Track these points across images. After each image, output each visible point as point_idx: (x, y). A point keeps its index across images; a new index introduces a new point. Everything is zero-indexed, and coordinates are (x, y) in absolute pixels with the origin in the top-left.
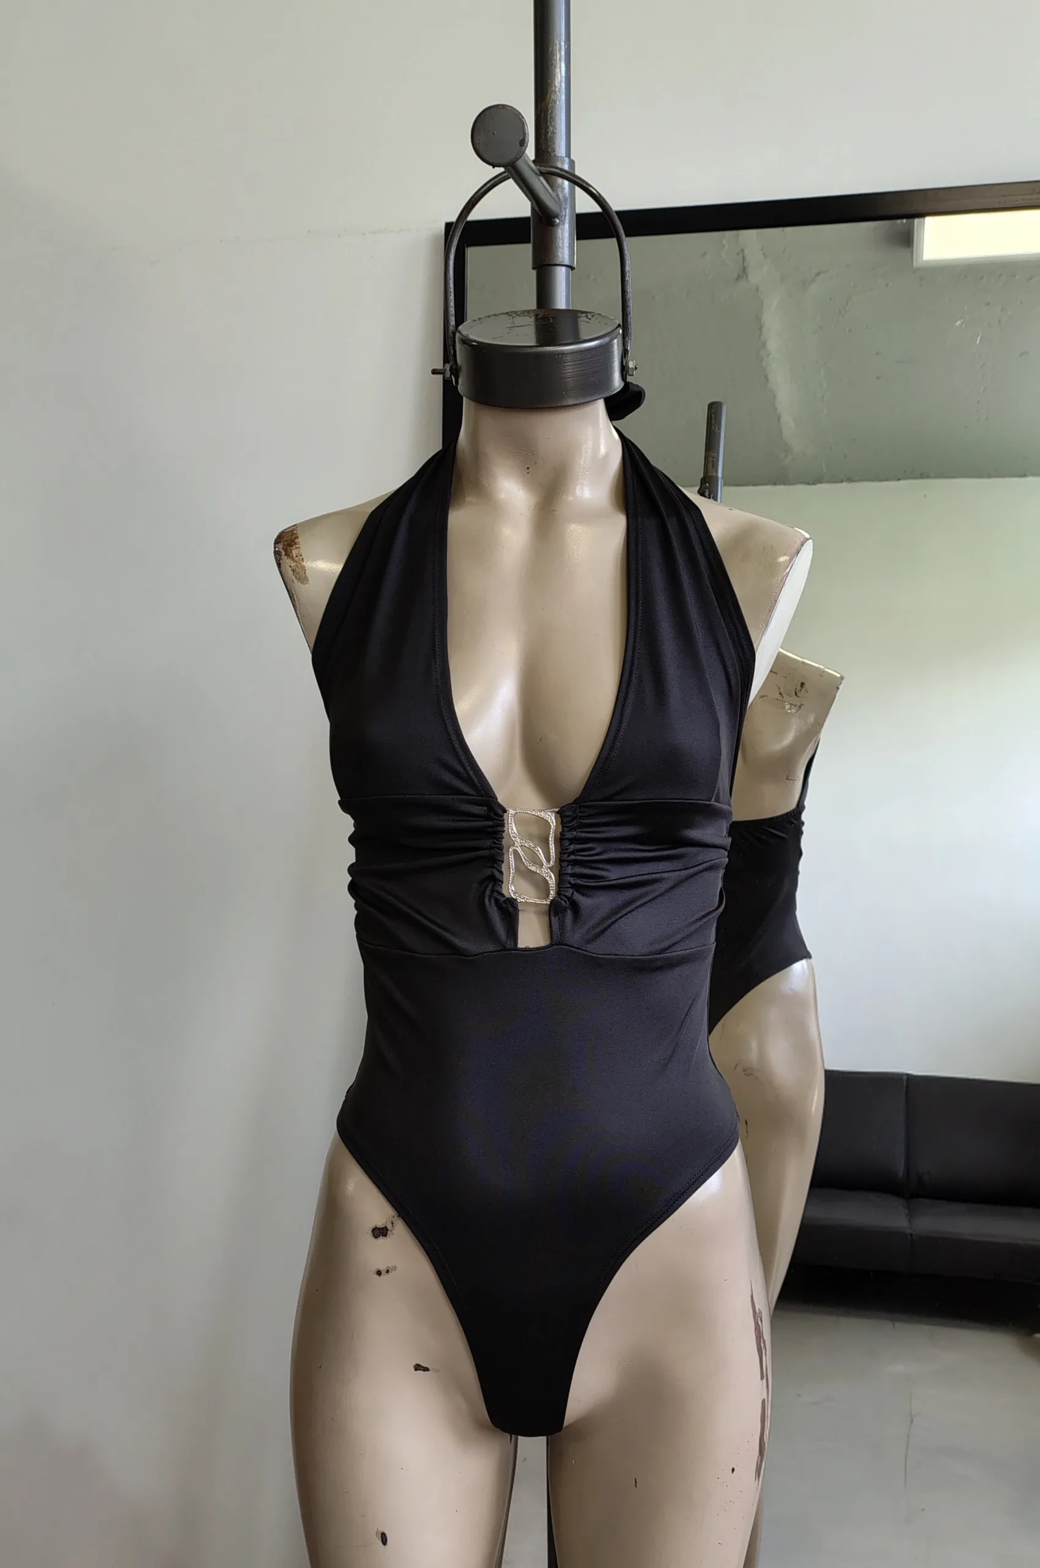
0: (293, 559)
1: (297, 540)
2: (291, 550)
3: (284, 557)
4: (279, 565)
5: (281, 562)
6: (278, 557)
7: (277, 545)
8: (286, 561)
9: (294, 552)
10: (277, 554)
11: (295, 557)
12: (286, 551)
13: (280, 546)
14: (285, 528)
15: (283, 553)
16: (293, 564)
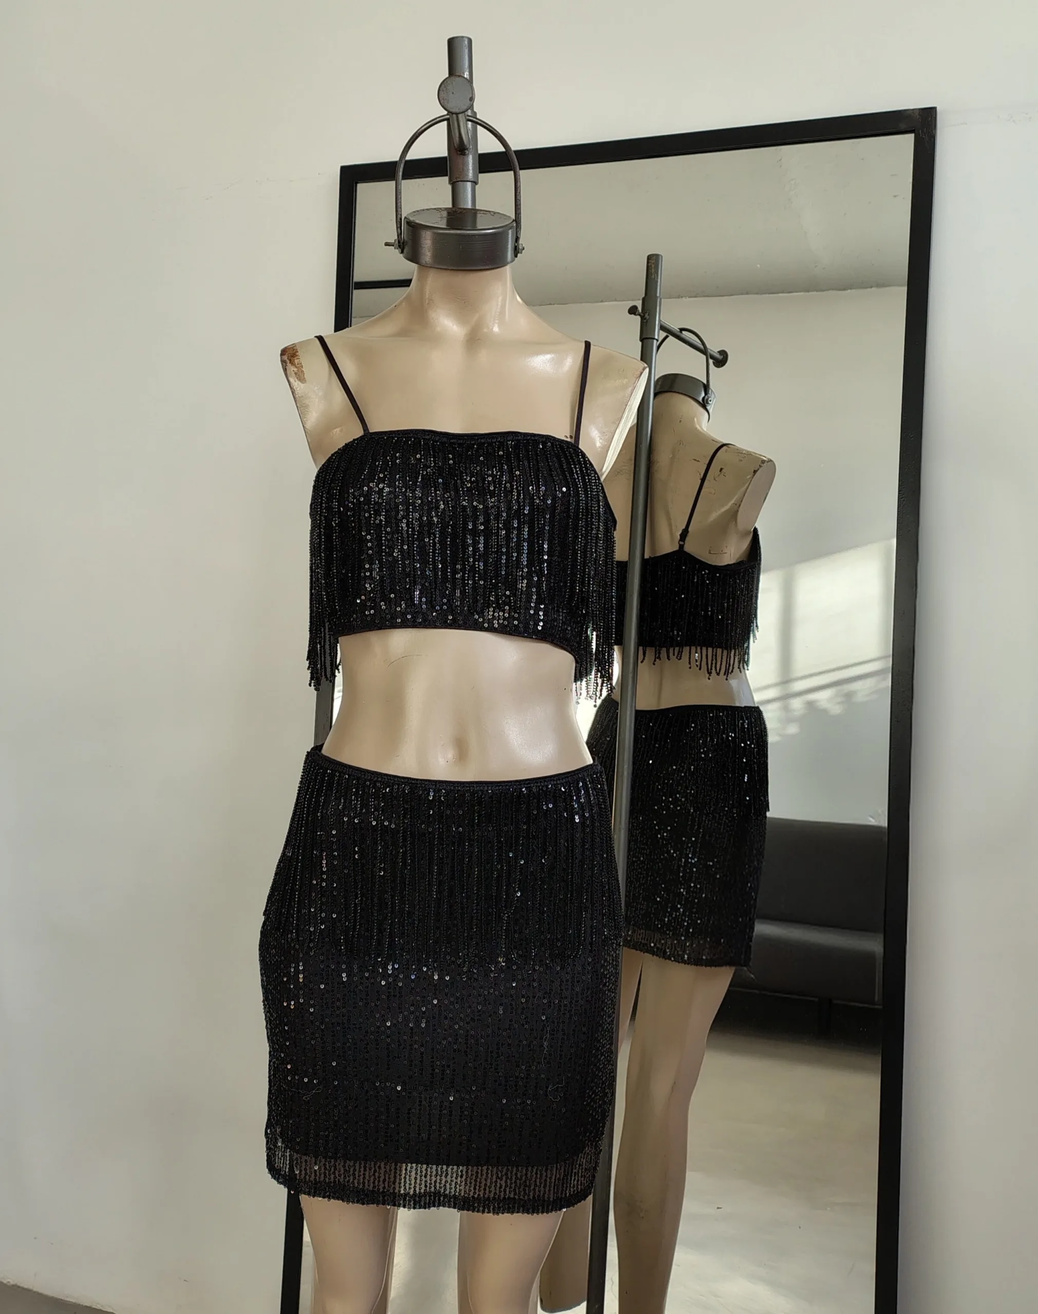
0: (296, 367)
1: (297, 354)
2: (294, 360)
3: (288, 364)
4: (285, 370)
5: (287, 367)
6: (284, 364)
7: (283, 357)
8: (291, 369)
9: (296, 361)
10: (283, 362)
11: (296, 363)
12: (290, 360)
13: (285, 358)
14: (289, 344)
15: (288, 361)
16: (295, 369)
